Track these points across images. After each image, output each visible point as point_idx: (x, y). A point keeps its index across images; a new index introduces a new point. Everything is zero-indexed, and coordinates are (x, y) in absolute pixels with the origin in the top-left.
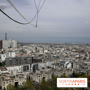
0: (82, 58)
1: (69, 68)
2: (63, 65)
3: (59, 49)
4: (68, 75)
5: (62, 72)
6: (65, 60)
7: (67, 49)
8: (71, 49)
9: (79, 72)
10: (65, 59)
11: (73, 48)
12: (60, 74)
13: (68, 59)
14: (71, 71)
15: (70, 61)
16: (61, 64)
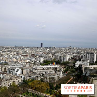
0: (32, 63)
1: (19, 75)
2: (12, 73)
3: (8, 54)
4: (18, 83)
5: (11, 81)
6: (15, 67)
7: (17, 53)
8: (21, 53)
9: (29, 78)
10: (15, 64)
11: (23, 52)
12: (9, 84)
13: (18, 64)
14: (21, 77)
15: (20, 67)
16: (9, 72)
